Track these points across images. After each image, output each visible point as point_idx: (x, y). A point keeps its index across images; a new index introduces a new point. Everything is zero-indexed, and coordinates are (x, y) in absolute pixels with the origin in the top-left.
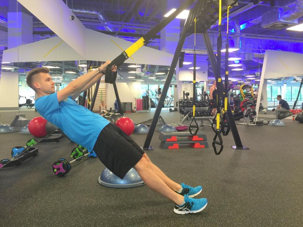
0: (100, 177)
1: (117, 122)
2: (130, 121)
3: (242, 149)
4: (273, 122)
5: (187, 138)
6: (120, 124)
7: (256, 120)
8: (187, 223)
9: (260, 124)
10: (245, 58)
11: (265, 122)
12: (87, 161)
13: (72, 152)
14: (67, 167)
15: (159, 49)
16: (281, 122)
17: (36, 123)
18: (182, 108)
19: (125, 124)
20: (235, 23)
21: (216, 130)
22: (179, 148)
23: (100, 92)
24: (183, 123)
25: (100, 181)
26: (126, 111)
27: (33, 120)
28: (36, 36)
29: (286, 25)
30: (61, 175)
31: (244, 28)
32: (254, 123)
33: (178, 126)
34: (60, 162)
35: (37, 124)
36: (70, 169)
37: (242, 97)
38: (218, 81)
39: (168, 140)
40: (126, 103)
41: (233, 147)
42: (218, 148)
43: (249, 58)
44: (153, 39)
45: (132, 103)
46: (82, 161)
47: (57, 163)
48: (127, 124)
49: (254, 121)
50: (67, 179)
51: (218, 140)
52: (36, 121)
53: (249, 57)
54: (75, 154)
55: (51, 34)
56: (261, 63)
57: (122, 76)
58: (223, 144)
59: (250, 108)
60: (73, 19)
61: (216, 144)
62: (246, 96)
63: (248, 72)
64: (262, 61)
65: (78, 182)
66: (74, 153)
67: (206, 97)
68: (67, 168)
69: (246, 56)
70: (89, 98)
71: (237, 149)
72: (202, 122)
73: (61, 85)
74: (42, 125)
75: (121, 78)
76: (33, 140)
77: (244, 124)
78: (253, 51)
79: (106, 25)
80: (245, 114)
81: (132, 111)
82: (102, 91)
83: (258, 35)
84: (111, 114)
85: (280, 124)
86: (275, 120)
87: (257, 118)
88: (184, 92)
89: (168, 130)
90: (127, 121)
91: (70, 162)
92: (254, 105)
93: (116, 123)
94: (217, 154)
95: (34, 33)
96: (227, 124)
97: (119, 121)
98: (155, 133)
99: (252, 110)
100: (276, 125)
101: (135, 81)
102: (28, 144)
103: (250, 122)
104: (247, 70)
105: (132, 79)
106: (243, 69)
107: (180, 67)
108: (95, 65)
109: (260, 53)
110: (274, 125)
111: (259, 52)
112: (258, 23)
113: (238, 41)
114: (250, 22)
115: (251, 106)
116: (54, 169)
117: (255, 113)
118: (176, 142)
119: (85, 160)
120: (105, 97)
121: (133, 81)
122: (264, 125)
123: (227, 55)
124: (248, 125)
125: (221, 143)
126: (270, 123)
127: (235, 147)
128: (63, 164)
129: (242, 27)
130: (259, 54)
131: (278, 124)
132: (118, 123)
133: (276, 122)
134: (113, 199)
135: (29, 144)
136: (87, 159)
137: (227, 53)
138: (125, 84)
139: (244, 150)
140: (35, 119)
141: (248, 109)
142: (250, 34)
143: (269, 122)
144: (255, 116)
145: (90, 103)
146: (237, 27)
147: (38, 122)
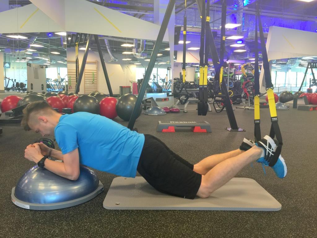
1: (101, 102)
3: (237, 131)
10: (247, 37)
16: (283, 106)
18: (176, 89)
19: (110, 104)
23: (92, 74)
27: (6, 98)
31: (248, 3)
40: (122, 87)
41: (228, 129)
43: (252, 37)
52: (9, 100)
57: (117, 59)
59: (249, 90)
62: (247, 77)
63: (252, 54)
69: (249, 34)
71: (232, 131)
75: (116, 60)
77: (243, 107)
82: (94, 74)
83: (263, 10)
85: (282, 108)
88: (181, 73)
95: (10, 4)
97: (103, 101)
99: (251, 92)
100: (277, 108)
104: (250, 52)
105: (126, 61)
106: (246, 51)
109: (265, 31)
120: (97, 79)
127: (230, 129)
129: (246, 2)
131: (280, 107)
133: (278, 105)
138: (119, 66)
139: (240, 132)
142: (254, 9)
146: (240, 2)
147: (10, 102)
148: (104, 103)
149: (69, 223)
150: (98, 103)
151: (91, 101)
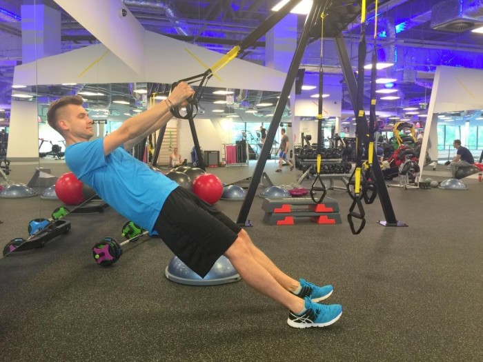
0: (167, 268)
1: (195, 181)
2: (216, 180)
3: (396, 226)
4: (447, 184)
5: (307, 207)
6: (200, 185)
7: (419, 179)
8: (306, 342)
9: (425, 186)
10: (403, 80)
11: (434, 182)
12: (147, 242)
13: (124, 228)
14: (116, 252)
15: (264, 64)
16: (459, 184)
17: (67, 182)
18: (299, 160)
19: (208, 185)
20: (388, 21)
21: (354, 195)
22: (293, 223)
23: (169, 133)
24: (301, 184)
25: (168, 274)
26: (210, 163)
27: (62, 177)
28: (67, 43)
29: (472, 25)
30: (106, 265)
31: (402, 29)
32: (416, 185)
33: (292, 188)
34: (104, 244)
35: (69, 184)
36: (121, 254)
37: (397, 143)
38: (360, 115)
39: (277, 210)
40: (209, 152)
41: (381, 222)
42: (357, 223)
43: (409, 79)
44: (254, 48)
45: (218, 152)
46: (140, 242)
47: (99, 244)
48: (211, 184)
49: (416, 181)
50: (115, 270)
51: (356, 210)
52: (67, 179)
53: (409, 77)
54: (129, 231)
55: (91, 39)
56: (428, 87)
57: (204, 109)
58: (365, 217)
59: (409, 160)
60: (124, 15)
61: (353, 218)
62: (404, 141)
63: (407, 102)
64: (431, 85)
65: (133, 275)
66: (127, 230)
67: (339, 142)
68: (116, 254)
69: (405, 75)
70: (151, 143)
71: (387, 225)
72: (332, 183)
73: (106, 123)
74: (77, 185)
75: (202, 112)
76: (62, 209)
77: (399, 185)
78: (416, 68)
79: (178, 26)
80: (401, 169)
81: (220, 165)
82: (172, 133)
83: (426, 42)
84: (185, 169)
85: (457, 187)
86: (449, 180)
87: (420, 177)
88: (303, 134)
89: (276, 194)
90: (211, 181)
91: (121, 244)
92: (416, 156)
93: (194, 183)
94: (354, 233)
95: (64, 38)
96: (372, 186)
97: (198, 180)
98: (255, 198)
99: (412, 164)
100: (450, 187)
101: (225, 117)
102: (54, 215)
103: (410, 182)
104: (405, 98)
105: (219, 113)
106: (398, 98)
107: (296, 93)
108: (160, 90)
109: (428, 70)
110: (447, 189)
111: (426, 69)
112: (424, 21)
113: (392, 52)
114: (411, 20)
115: (411, 158)
116: (95, 254)
117: (417, 169)
118: (289, 214)
119: (145, 241)
120: (177, 141)
121: (221, 116)
122: (432, 189)
123: (375, 74)
124: (406, 189)
125: (362, 216)
126: (442, 184)
127: (384, 223)
128: (110, 248)
129: (399, 28)
130: (426, 72)
131: (454, 186)
132: (196, 183)
133: (452, 183)
134: (188, 302)
135: (56, 215)
136: (148, 240)
137: (374, 70)
138: (207, 122)
139: (400, 228)
140: (66, 176)
141: (406, 162)
142: (412, 40)
143: (439, 183)
144: (418, 174)
145: (153, 151)
146: (390, 28)
147: (69, 181)
148: (199, 183)
149: (206, 356)
150: (192, 182)
151: (182, 180)
